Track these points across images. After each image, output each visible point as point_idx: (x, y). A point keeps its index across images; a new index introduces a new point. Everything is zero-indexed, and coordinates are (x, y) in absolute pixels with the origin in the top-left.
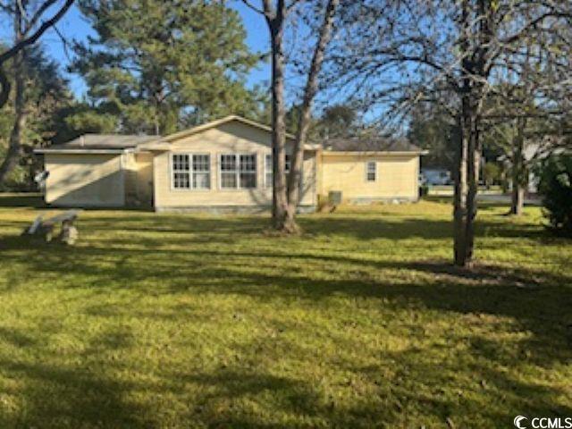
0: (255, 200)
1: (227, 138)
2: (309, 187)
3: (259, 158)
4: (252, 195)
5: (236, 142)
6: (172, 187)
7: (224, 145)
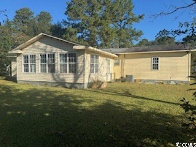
0: (54, 79)
1: (42, 45)
2: (81, 73)
3: (56, 55)
4: (53, 76)
5: (46, 47)
6: (23, 71)
7: (41, 49)
